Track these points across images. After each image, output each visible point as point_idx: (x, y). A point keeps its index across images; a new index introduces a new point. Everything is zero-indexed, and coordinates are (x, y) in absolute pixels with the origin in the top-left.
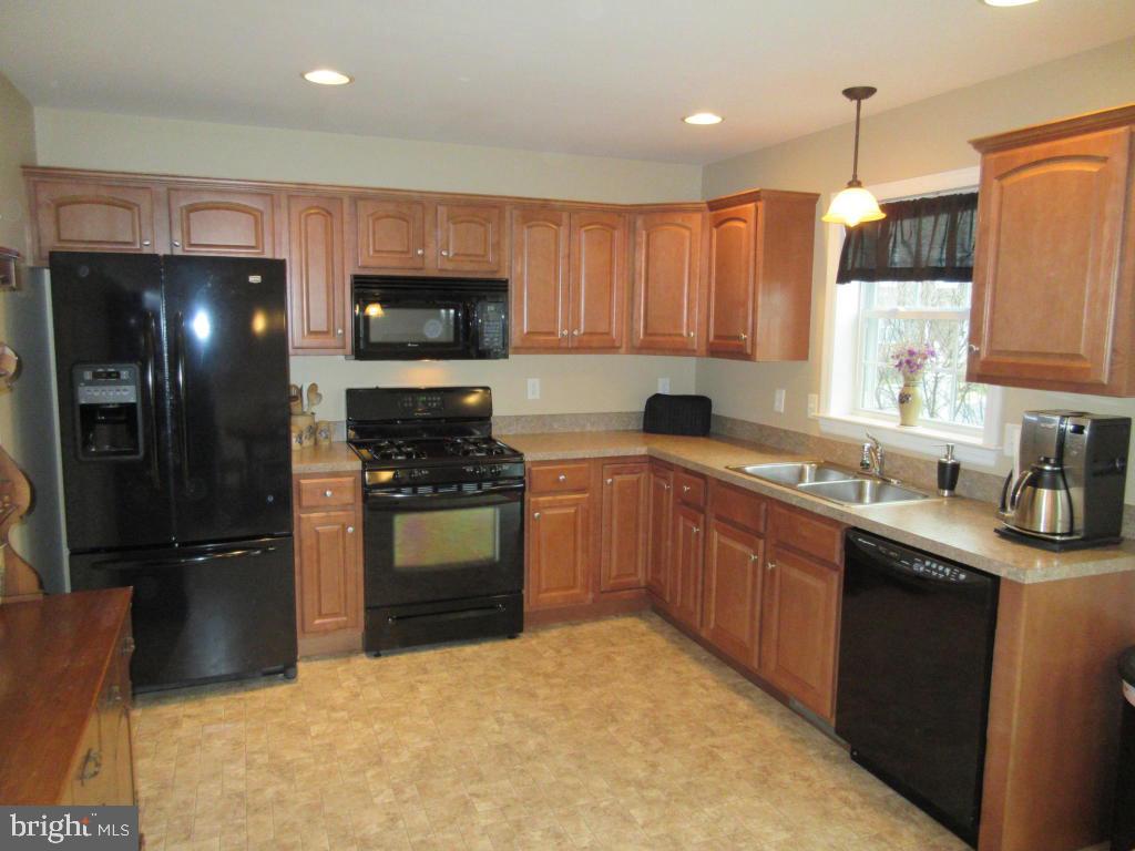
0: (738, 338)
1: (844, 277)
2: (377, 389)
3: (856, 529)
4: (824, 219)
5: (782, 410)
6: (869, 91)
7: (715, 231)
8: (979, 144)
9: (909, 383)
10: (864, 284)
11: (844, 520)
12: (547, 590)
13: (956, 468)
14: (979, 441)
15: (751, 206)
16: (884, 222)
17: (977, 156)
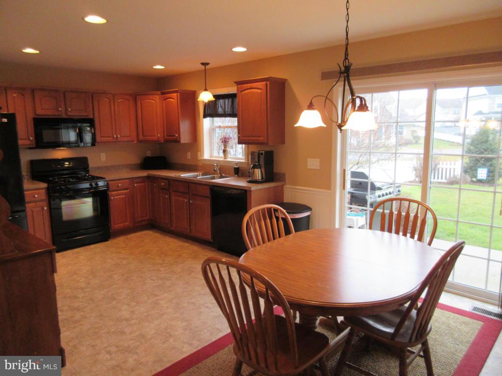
0: (174, 136)
1: (205, 116)
2: (44, 159)
3: (213, 186)
4: (198, 100)
5: (190, 158)
6: (208, 64)
7: (164, 101)
8: (236, 83)
9: (225, 146)
10: (211, 118)
11: (210, 184)
12: (117, 224)
13: (238, 168)
14: (244, 161)
15: (175, 94)
16: (215, 101)
17: (235, 85)
